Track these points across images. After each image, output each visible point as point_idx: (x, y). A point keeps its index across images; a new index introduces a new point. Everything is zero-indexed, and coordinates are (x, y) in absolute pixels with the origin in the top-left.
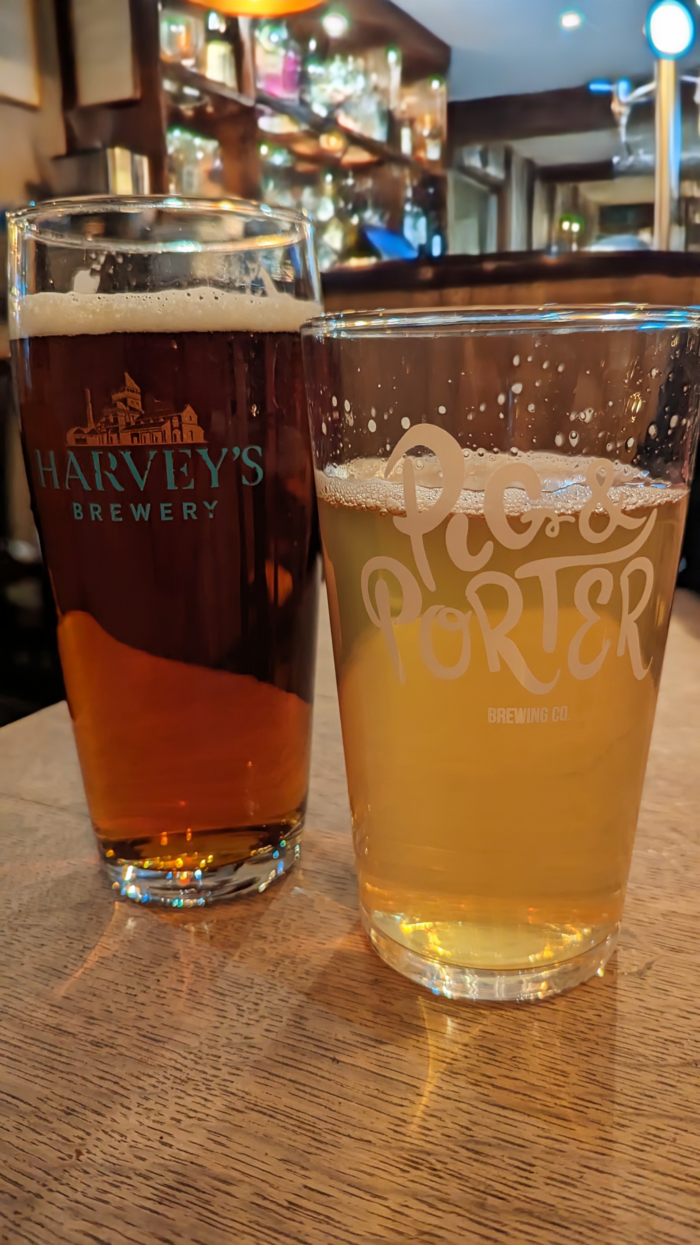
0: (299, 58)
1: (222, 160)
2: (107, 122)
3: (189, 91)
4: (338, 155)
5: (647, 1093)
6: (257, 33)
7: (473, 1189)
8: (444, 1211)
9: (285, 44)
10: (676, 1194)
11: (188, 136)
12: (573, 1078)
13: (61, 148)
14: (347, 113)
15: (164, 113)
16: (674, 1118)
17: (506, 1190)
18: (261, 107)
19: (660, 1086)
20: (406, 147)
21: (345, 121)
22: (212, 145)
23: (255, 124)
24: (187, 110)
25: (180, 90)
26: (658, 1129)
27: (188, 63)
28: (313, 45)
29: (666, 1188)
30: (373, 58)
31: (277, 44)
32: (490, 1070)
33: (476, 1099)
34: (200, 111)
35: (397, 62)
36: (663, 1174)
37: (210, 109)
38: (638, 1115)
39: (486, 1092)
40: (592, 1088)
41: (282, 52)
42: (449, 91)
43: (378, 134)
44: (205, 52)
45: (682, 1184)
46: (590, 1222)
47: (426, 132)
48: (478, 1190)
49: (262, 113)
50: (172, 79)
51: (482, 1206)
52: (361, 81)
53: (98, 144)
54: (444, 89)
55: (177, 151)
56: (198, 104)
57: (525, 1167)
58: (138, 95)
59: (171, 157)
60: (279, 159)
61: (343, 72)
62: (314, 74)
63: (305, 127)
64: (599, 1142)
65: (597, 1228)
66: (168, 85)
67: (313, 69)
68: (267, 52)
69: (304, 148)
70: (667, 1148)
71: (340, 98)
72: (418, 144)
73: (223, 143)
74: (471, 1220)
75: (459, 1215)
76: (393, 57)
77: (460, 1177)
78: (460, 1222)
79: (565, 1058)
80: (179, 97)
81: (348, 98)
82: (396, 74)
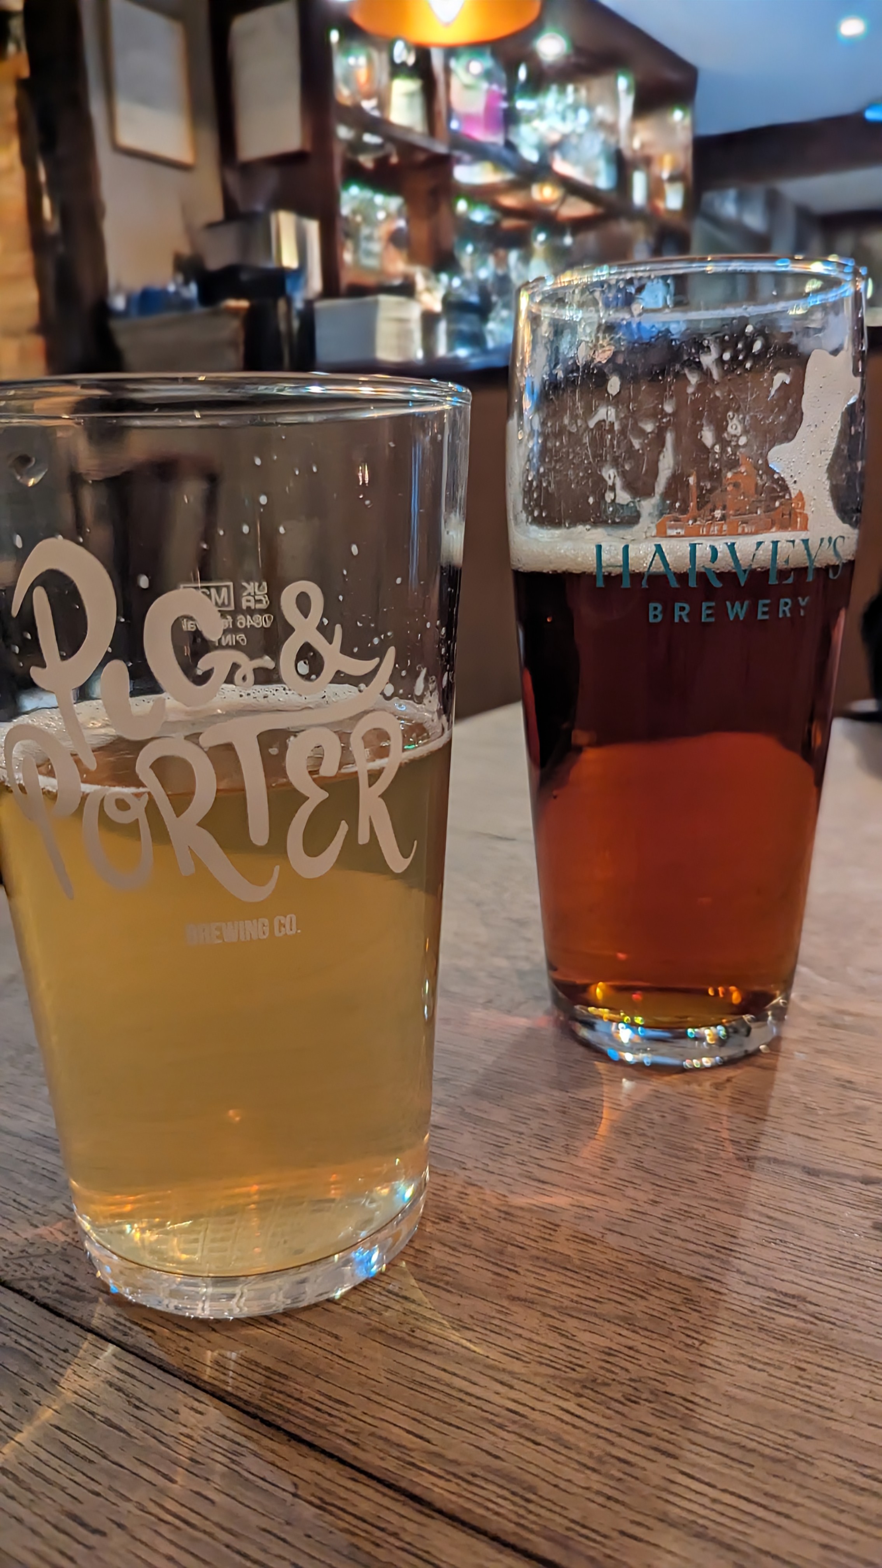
0: (504, 91)
1: (408, 221)
2: (271, 181)
3: (369, 138)
4: (553, 208)
5: (690, 1178)
6: (453, 64)
7: (498, 1240)
8: (463, 1253)
9: (488, 75)
10: (690, 1255)
11: (367, 194)
12: (620, 1164)
13: (216, 212)
14: (564, 157)
15: (338, 167)
16: (711, 1199)
17: (528, 1242)
18: (457, 153)
19: (705, 1174)
20: (639, 195)
21: (561, 166)
22: (395, 203)
23: (449, 174)
24: (367, 161)
25: (359, 138)
26: (689, 1206)
27: (368, 105)
28: (522, 73)
29: (682, 1250)
30: (598, 84)
31: (479, 77)
32: (537, 1154)
33: (520, 1174)
34: (382, 163)
35: (628, 90)
36: (683, 1240)
37: (394, 160)
38: (675, 1195)
39: (530, 1170)
40: (636, 1172)
41: (485, 85)
42: (694, 124)
43: (603, 181)
44: (389, 89)
45: (701, 1249)
46: (599, 1270)
47: (665, 175)
48: (502, 1241)
49: (459, 161)
50: (349, 124)
51: (501, 1253)
52: (583, 116)
53: (259, 207)
54: (688, 121)
55: (354, 212)
56: (380, 154)
57: (550, 1226)
58: (308, 147)
59: (346, 219)
60: (479, 216)
61: (560, 107)
62: (523, 110)
63: (509, 176)
64: (630, 1213)
65: (604, 1274)
66: (344, 132)
67: (523, 104)
68: (467, 87)
69: (509, 201)
70: (694, 1221)
71: (555, 137)
72: (655, 190)
73: (410, 201)
74: (487, 1261)
75: (477, 1256)
76: (622, 83)
77: (487, 1231)
78: (477, 1262)
79: (617, 1149)
80: (357, 146)
81: (565, 138)
82: (627, 103)
